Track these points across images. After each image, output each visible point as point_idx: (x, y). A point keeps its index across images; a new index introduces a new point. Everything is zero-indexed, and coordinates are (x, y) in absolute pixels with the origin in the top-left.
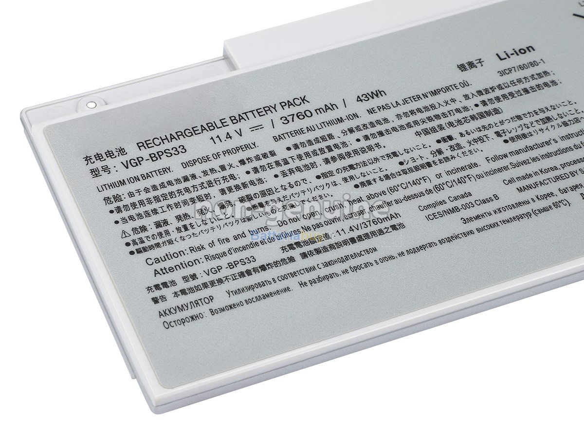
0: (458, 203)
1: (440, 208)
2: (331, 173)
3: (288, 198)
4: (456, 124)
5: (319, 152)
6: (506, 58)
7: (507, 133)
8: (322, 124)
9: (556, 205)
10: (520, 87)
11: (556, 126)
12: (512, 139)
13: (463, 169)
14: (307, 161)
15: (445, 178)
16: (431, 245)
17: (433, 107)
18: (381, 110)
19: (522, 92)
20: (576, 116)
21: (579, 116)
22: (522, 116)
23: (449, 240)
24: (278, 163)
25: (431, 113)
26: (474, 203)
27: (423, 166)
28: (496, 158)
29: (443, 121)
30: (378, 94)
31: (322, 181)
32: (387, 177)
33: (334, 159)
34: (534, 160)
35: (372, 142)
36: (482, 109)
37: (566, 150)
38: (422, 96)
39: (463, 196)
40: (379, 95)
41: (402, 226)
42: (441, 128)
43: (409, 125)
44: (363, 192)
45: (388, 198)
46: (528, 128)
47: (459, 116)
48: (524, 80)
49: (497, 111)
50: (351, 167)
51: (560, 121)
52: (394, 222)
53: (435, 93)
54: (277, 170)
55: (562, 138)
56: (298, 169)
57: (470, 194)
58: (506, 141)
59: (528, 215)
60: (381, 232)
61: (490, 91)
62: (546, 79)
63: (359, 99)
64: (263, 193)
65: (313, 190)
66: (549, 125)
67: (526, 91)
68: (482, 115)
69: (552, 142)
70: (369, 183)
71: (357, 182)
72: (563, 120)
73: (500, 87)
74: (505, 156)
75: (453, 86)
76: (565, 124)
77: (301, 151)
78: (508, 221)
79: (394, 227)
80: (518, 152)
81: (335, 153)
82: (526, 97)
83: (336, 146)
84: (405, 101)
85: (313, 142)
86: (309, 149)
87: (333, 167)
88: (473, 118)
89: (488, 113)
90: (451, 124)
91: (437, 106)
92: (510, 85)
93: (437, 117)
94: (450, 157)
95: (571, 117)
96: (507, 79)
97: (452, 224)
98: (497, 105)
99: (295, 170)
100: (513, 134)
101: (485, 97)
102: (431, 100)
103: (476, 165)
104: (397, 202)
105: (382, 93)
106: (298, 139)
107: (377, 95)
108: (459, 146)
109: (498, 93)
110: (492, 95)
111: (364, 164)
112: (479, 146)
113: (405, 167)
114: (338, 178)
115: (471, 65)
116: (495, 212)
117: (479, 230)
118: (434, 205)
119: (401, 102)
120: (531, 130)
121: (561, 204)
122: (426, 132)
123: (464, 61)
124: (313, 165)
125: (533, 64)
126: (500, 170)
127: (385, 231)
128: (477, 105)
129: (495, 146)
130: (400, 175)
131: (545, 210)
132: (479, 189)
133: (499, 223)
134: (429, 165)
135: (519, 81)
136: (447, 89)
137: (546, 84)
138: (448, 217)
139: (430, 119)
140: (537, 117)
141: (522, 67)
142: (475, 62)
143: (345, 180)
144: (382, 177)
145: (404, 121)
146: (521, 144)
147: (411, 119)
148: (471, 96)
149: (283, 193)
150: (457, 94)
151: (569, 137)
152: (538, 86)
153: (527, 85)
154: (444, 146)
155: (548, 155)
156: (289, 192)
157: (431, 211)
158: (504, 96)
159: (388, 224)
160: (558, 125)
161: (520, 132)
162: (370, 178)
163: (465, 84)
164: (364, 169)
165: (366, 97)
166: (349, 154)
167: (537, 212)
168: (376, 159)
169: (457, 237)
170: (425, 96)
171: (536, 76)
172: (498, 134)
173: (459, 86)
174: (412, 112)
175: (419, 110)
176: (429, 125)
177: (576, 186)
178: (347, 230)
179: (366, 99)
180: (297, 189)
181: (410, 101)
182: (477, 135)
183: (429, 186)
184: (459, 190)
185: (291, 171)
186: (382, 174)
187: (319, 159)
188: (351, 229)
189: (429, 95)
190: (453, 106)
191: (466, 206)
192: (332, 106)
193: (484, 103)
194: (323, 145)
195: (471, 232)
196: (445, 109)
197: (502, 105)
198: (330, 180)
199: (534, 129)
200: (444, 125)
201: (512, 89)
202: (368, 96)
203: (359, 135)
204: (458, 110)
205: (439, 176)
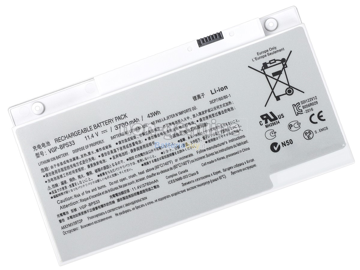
0: (182, 175)
1: (175, 178)
2: (133, 158)
3: (115, 170)
5: (129, 146)
6: (214, 93)
9: (220, 178)
10: (218, 111)
13: (186, 157)
14: (124, 151)
15: (179, 162)
16: (168, 197)
19: (218, 114)
23: (176, 194)
24: (112, 152)
26: (188, 176)
27: (170, 155)
28: (201, 151)
30: (157, 113)
31: (129, 162)
32: (155, 160)
33: (135, 150)
34: (216, 153)
35: (151, 141)
37: (230, 148)
38: (175, 115)
39: (184, 172)
41: (158, 186)
44: (145, 168)
45: (154, 171)
48: (220, 107)
50: (141, 154)
52: (155, 184)
53: (181, 113)
54: (111, 156)
55: (230, 141)
56: (120, 155)
57: (187, 171)
58: (206, 142)
59: (209, 182)
60: (150, 189)
61: (205, 113)
62: (229, 107)
63: (149, 116)
64: (105, 168)
65: (125, 166)
67: (220, 113)
69: (225, 143)
70: (148, 163)
71: (143, 163)
73: (209, 111)
74: (205, 150)
75: (189, 110)
77: (122, 145)
78: (200, 186)
79: (155, 187)
80: (210, 148)
81: (136, 146)
82: (219, 117)
83: (136, 143)
84: (168, 118)
85: (127, 140)
86: (125, 144)
87: (134, 154)
92: (213, 109)
94: (182, 150)
101: (202, 116)
102: (179, 117)
103: (192, 155)
104: (158, 174)
105: (159, 112)
106: (121, 138)
108: (187, 144)
109: (208, 114)
110: (204, 116)
111: (147, 153)
113: (163, 155)
114: (136, 160)
115: (199, 97)
116: (196, 180)
117: (188, 190)
118: (172, 176)
119: (166, 118)
121: (222, 177)
123: (196, 95)
124: (126, 153)
125: (225, 97)
126: (201, 158)
129: (201, 145)
130: (161, 159)
131: (216, 180)
132: (191, 168)
133: (196, 187)
134: (173, 154)
135: (218, 107)
136: (187, 111)
137: (229, 110)
138: (176, 183)
141: (220, 99)
142: (201, 95)
143: (138, 161)
146: (212, 144)
148: (196, 116)
149: (113, 168)
150: (190, 114)
151: (233, 140)
152: (225, 110)
153: (220, 110)
154: (180, 144)
155: (222, 151)
156: (115, 167)
157: (171, 179)
158: (210, 116)
159: (153, 185)
162: (148, 160)
164: (146, 156)
165: (152, 115)
166: (141, 147)
167: (212, 181)
168: (152, 151)
169: (179, 193)
170: (177, 115)
171: (225, 105)
173: (192, 110)
177: (230, 168)
178: (136, 188)
180: (119, 166)
181: (170, 118)
183: (172, 166)
184: (183, 168)
185: (117, 156)
186: (153, 159)
187: (129, 150)
188: (138, 188)
191: (185, 177)
192: (137, 120)
193: (201, 120)
194: (131, 142)
195: (185, 191)
198: (132, 161)
201: (214, 112)
202: (153, 114)
205: (176, 160)
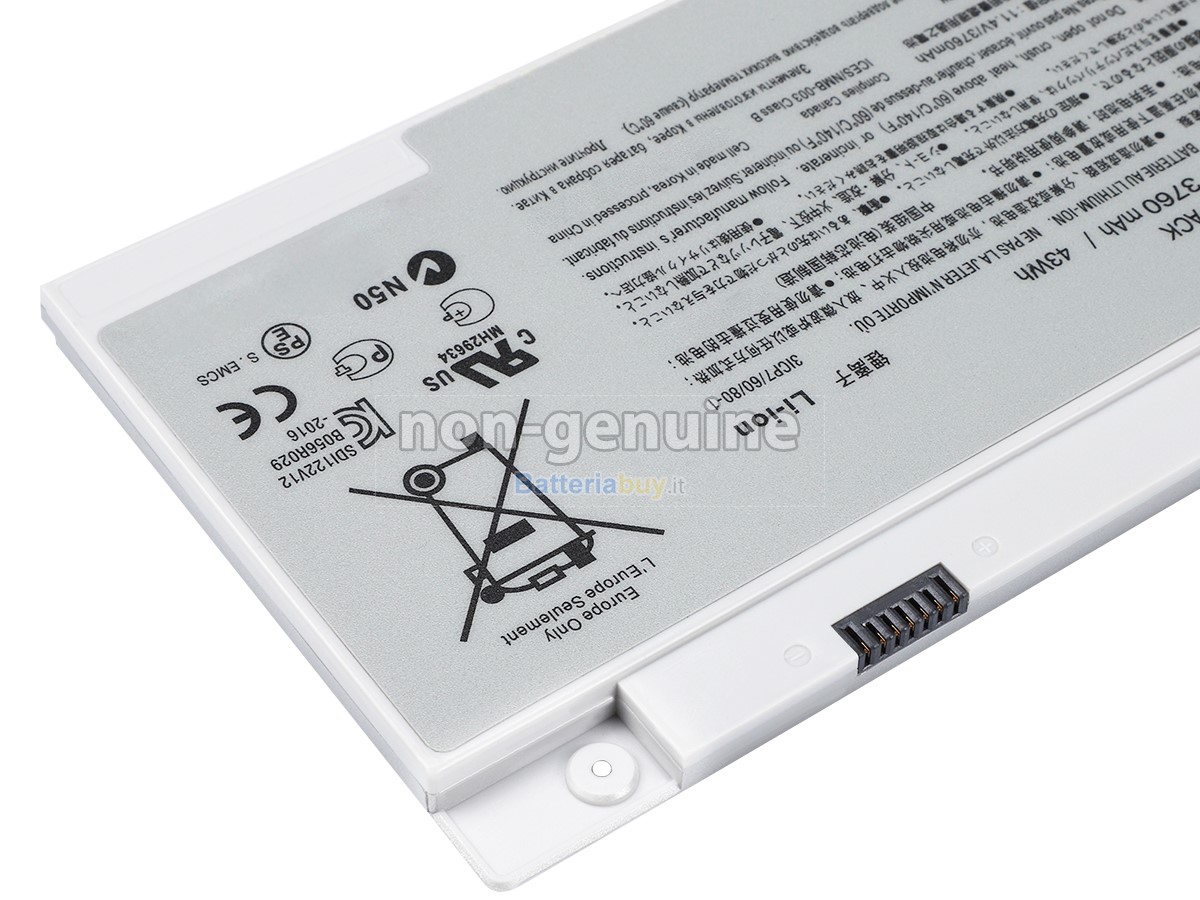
0: (820, 96)
1: (850, 83)
2: (1065, 106)
3: (1122, 53)
4: (861, 239)
5: (1102, 139)
6: (792, 397)
7: (759, 238)
8: (1116, 192)
9: (648, 122)
10: (751, 339)
11: (666, 268)
12: (746, 228)
13: (827, 157)
14: (1116, 120)
15: (855, 135)
16: (852, 21)
17: (915, 265)
18: (1014, 241)
19: (745, 329)
20: (630, 297)
21: (626, 297)
22: (735, 277)
23: (822, 35)
24: (1168, 106)
25: (914, 252)
26: (794, 101)
27: (902, 149)
28: (771, 186)
29: (887, 240)
30: (1032, 272)
31: (1075, 90)
32: (961, 119)
33: (1069, 133)
34: (699, 197)
35: (1010, 176)
36: (818, 278)
37: (643, 225)
38: (943, 283)
39: (816, 109)
40: (1028, 270)
41: (910, 44)
42: (887, 226)
43: (951, 220)
44: (995, 86)
45: (948, 84)
46: (720, 257)
47: (859, 255)
48: (746, 354)
49: (787, 279)
50: (1032, 124)
51: (661, 281)
52: (924, 48)
53: (919, 295)
54: (1163, 95)
55: (652, 247)
56: (1126, 104)
57: (804, 114)
58: (758, 222)
59: (694, 97)
60: (942, 27)
61: (809, 319)
62: (700, 365)
63: (1065, 253)
64: (1170, 52)
65: (1085, 73)
66: (681, 269)
67: (737, 332)
68: (815, 265)
69: (670, 237)
70: (990, 103)
71: (1011, 101)
72: (656, 283)
73: (792, 331)
74: (753, 194)
75: (886, 315)
76: (649, 276)
77: (1134, 136)
78: (728, 80)
79: (922, 39)
80: (732, 205)
81: (1070, 144)
82: (736, 320)
83: (1073, 156)
84: (972, 266)
85: (1119, 156)
86: (1121, 142)
87: (1066, 119)
88: (831, 257)
89: (803, 271)
90: (871, 237)
91: (907, 268)
92: (772, 339)
93: (901, 247)
94: (856, 174)
95: (640, 292)
96: (781, 352)
97: (823, 60)
98: (790, 291)
99: (1131, 100)
100: (746, 238)
101: (817, 304)
102: (922, 278)
103: (805, 168)
104: (930, 80)
105: (1025, 276)
106: (1149, 156)
107: (1032, 268)
108: (845, 197)
109: (792, 318)
110: (804, 310)
111: (1010, 134)
112: (807, 205)
113: (935, 142)
114: (1048, 102)
115: (861, 369)
116: (753, 92)
117: (776, 58)
118: (862, 86)
119: (980, 263)
120: (714, 254)
121: (640, 125)
122: (914, 214)
123: (877, 375)
124: (1103, 115)
125: (733, 394)
126: (760, 166)
127: (936, 31)
128: (830, 284)
129: (776, 209)
130: (939, 127)
131: (667, 110)
132: (789, 127)
133: (743, 74)
134: (891, 154)
135: (755, 352)
136: (897, 307)
137: (699, 353)
138: (835, 70)
139: (914, 240)
140: (707, 280)
141: (755, 383)
142: (854, 376)
143: (1035, 101)
144: (970, 117)
145: (962, 227)
146: (729, 221)
147: (950, 233)
148: (846, 301)
149: (1137, 57)
150: (873, 301)
151: (640, 252)
152: (714, 347)
153: (738, 344)
154: (873, 192)
155: (674, 209)
156: (1126, 63)
157: (865, 76)
158: (779, 313)
159: (933, 43)
160: (663, 272)
161: (735, 244)
162: (990, 113)
163: (864, 324)
164: (1007, 124)
165: (1052, 261)
166: (1046, 146)
167: (680, 104)
168: (991, 146)
169: (810, 41)
170: (936, 285)
171: (722, 367)
172: (777, 234)
173: (874, 316)
174: (952, 247)
175: (940, 253)
176: (913, 227)
177: (615, 161)
178: (1001, 22)
179: (1050, 257)
180: (1116, 69)
181: (964, 268)
182: (816, 224)
183: (879, 117)
184: (826, 119)
185: (1138, 98)
186: (971, 122)
187: (1096, 127)
188: (994, 23)
189: (930, 288)
190: (876, 273)
191: (806, 93)
192: (1113, 231)
193: (816, 292)
194: (1099, 154)
195: (788, 53)
196: (889, 265)
197: (779, 294)
198: (1062, 96)
199: (709, 256)
200: (883, 232)
201: (765, 331)
202: (1049, 263)
203: (1039, 185)
204: (864, 267)
205: (868, 137)
